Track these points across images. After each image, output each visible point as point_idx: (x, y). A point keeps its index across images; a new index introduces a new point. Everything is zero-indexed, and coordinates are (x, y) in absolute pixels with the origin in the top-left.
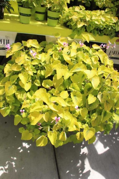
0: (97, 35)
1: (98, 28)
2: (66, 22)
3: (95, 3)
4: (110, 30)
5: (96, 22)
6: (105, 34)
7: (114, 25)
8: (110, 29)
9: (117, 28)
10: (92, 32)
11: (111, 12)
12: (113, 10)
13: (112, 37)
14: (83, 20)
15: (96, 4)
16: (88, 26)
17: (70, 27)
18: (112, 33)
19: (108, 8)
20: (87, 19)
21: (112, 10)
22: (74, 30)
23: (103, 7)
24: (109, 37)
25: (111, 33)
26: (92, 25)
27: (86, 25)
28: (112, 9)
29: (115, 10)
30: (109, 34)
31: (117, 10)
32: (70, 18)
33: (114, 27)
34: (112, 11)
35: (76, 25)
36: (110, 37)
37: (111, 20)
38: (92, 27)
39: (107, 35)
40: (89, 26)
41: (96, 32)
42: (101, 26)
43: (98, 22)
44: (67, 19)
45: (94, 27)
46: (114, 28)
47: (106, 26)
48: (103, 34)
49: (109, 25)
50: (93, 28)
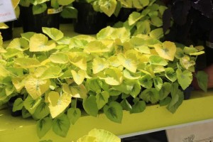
0: (126, 113)
1: (120, 96)
2: (7, 101)
3: (90, 6)
4: (163, 88)
5: (111, 81)
6: (149, 103)
7: (170, 69)
8: (159, 86)
9: (182, 77)
10: (105, 110)
11: (147, 24)
12: (150, 14)
13: (174, 105)
14: (64, 81)
15: (95, 9)
16: (84, 97)
17: (24, 115)
18: (170, 95)
19: (134, 13)
20: (78, 80)
21: (148, 15)
22: (42, 123)
23: (119, 10)
24: (165, 107)
25: (167, 94)
26: (98, 91)
27: (77, 96)
28: (147, 11)
29: (156, 13)
30: (161, 99)
31: (162, 12)
32: (18, 87)
33: (170, 75)
34: (150, 19)
35: (44, 105)
36: (168, 108)
37: (156, 58)
38: (101, 96)
39: (158, 103)
40: (88, 95)
41: (117, 106)
42: (129, 88)
43: (116, 78)
44: (9, 93)
45: (106, 95)
46: (172, 80)
47: (145, 81)
48: (143, 103)
49: (153, 76)
50: (107, 101)
